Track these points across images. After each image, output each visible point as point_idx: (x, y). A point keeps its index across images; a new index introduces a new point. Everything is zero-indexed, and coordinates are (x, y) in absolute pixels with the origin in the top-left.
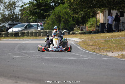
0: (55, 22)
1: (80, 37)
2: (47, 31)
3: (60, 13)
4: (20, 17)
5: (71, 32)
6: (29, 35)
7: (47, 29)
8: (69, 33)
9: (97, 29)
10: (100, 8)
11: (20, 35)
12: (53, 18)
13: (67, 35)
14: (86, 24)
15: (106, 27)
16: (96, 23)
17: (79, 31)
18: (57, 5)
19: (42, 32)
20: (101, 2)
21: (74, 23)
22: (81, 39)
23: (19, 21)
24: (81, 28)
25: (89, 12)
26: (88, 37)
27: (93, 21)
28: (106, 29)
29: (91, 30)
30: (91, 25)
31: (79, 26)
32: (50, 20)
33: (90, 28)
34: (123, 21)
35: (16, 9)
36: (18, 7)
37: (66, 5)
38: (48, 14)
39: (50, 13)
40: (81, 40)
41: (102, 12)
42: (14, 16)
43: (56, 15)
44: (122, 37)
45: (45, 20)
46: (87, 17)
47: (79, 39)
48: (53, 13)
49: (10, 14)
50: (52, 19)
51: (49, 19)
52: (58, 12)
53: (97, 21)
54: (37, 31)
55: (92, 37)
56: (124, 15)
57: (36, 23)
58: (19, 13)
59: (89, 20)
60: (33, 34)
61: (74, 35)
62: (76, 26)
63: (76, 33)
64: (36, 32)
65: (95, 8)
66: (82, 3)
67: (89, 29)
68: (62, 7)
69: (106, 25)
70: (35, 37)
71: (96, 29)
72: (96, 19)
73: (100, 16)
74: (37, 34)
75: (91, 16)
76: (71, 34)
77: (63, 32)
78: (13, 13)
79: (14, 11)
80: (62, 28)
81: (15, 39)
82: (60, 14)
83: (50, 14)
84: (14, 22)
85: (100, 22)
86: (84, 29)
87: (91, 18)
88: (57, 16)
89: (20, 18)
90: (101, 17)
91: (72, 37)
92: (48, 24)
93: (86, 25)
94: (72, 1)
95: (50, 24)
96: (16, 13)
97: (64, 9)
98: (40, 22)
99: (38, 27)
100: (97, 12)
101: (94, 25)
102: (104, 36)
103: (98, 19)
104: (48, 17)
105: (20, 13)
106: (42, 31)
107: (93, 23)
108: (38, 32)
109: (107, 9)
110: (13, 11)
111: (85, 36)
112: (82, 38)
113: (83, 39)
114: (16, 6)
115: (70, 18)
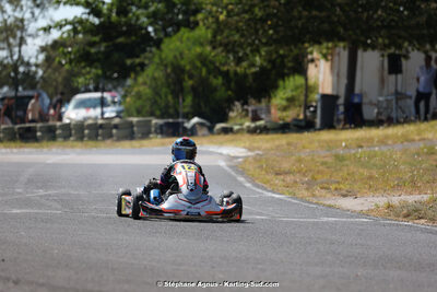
0: (164, 90)
1: (247, 144)
2: (135, 119)
3: (182, 58)
4: (40, 72)
5: (219, 126)
6: (71, 135)
7: (135, 114)
8: (211, 129)
9: (308, 114)
10: (320, 43)
11: (39, 134)
12: (156, 75)
13: (204, 135)
14: (270, 98)
15: (341, 109)
16: (306, 96)
17: (248, 124)
18: (170, 29)
19: (116, 126)
20: (323, 22)
21: (230, 93)
22: (250, 150)
23: (39, 86)
24: (255, 112)
25: (283, 57)
26: (277, 143)
27: (297, 88)
28: (342, 117)
29: (288, 120)
30: (288, 100)
31: (245, 103)
32: (145, 83)
33: (285, 114)
34: (399, 89)
35: (26, 44)
36: (34, 36)
37: (202, 32)
38: (137, 61)
39: (145, 58)
40: (250, 154)
41: (325, 56)
42: (21, 69)
43: (166, 66)
44: (395, 143)
45: (129, 82)
46: (274, 72)
47: (244, 150)
48: (156, 60)
49: (6, 62)
50: (154, 79)
51: (140, 80)
52: (175, 57)
53: (308, 89)
54: (100, 122)
55: (289, 144)
56: (404, 68)
57: (98, 95)
58: (37, 57)
59: (281, 83)
60: (86, 132)
61: (229, 137)
62: (237, 103)
63: (236, 128)
64: (96, 124)
65: (303, 43)
66: (256, 24)
67: (279, 114)
68: (188, 39)
69: (341, 101)
70: (91, 143)
71: (305, 116)
72: (306, 79)
73: (318, 72)
74: (100, 131)
75: (286, 71)
76: (219, 134)
77: (188, 125)
78: (16, 57)
79: (20, 51)
80: (186, 110)
81: (21, 147)
82: (182, 63)
83: (146, 62)
84: (20, 89)
85: (321, 91)
86: (263, 116)
87: (288, 75)
88: (169, 70)
89: (42, 77)
90: (322, 75)
91: (221, 144)
92: (139, 96)
93: (269, 101)
94: (222, 17)
95: (144, 98)
96: (26, 59)
97: (194, 44)
98: (110, 91)
99: (105, 109)
100: (310, 57)
101: (297, 103)
102: (331, 141)
103: (311, 82)
104: (137, 74)
105: (42, 57)
106: (117, 121)
107: (294, 93)
108: (101, 126)
109: (344, 48)
110: (16, 49)
111: (267, 141)
112: (255, 145)
113: (259, 149)
114: (30, 36)
115: (215, 77)
